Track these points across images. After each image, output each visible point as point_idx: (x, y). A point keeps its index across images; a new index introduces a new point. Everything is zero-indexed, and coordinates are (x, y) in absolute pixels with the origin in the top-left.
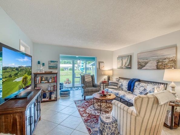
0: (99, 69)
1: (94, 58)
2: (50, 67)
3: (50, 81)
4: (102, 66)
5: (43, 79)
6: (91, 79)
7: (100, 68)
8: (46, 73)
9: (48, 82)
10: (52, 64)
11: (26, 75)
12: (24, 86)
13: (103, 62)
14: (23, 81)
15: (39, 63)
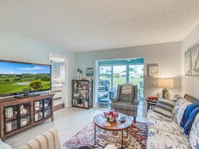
1: (143, 59)
2: (88, 75)
4: (154, 72)
7: (150, 75)
9: (83, 89)
11: (39, 81)
12: (33, 89)
13: (156, 65)
14: (31, 85)
15: (78, 70)
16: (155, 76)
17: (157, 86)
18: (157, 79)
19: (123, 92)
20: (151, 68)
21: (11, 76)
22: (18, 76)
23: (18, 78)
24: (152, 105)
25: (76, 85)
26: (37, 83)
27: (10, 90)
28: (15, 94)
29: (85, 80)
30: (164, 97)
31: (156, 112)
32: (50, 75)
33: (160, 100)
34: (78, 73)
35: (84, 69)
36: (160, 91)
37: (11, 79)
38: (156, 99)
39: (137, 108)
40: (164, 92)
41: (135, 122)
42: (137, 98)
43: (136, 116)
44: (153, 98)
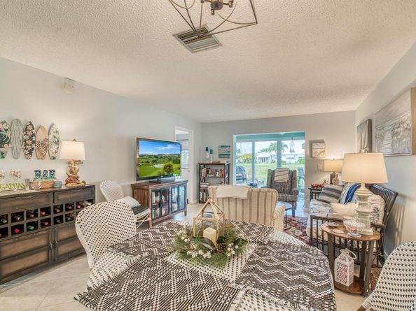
0: (311, 156)
1: (304, 133)
2: (221, 156)
3: (217, 175)
4: (319, 151)
5: (210, 172)
6: (286, 177)
7: (313, 155)
8: (214, 164)
9: (215, 176)
10: (223, 151)
11: (171, 163)
12: (166, 174)
13: (322, 142)
14: (165, 168)
15: (207, 149)
16: (321, 157)
17: (323, 171)
18: (323, 161)
19: (276, 179)
20: (315, 146)
21: (150, 156)
22: (155, 157)
23: (155, 159)
24: (315, 193)
25: (204, 171)
26: (170, 166)
27: (147, 173)
28: (149, 178)
29: (219, 164)
30: (331, 183)
31: (320, 200)
32: (179, 156)
33: (325, 186)
34: (208, 153)
35: (215, 147)
36: (327, 177)
37: (150, 160)
38: (321, 186)
39: (296, 198)
40: (332, 177)
41: (294, 216)
42: (296, 187)
43: (295, 208)
44: (317, 186)
